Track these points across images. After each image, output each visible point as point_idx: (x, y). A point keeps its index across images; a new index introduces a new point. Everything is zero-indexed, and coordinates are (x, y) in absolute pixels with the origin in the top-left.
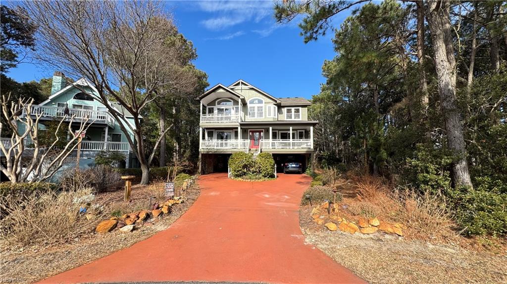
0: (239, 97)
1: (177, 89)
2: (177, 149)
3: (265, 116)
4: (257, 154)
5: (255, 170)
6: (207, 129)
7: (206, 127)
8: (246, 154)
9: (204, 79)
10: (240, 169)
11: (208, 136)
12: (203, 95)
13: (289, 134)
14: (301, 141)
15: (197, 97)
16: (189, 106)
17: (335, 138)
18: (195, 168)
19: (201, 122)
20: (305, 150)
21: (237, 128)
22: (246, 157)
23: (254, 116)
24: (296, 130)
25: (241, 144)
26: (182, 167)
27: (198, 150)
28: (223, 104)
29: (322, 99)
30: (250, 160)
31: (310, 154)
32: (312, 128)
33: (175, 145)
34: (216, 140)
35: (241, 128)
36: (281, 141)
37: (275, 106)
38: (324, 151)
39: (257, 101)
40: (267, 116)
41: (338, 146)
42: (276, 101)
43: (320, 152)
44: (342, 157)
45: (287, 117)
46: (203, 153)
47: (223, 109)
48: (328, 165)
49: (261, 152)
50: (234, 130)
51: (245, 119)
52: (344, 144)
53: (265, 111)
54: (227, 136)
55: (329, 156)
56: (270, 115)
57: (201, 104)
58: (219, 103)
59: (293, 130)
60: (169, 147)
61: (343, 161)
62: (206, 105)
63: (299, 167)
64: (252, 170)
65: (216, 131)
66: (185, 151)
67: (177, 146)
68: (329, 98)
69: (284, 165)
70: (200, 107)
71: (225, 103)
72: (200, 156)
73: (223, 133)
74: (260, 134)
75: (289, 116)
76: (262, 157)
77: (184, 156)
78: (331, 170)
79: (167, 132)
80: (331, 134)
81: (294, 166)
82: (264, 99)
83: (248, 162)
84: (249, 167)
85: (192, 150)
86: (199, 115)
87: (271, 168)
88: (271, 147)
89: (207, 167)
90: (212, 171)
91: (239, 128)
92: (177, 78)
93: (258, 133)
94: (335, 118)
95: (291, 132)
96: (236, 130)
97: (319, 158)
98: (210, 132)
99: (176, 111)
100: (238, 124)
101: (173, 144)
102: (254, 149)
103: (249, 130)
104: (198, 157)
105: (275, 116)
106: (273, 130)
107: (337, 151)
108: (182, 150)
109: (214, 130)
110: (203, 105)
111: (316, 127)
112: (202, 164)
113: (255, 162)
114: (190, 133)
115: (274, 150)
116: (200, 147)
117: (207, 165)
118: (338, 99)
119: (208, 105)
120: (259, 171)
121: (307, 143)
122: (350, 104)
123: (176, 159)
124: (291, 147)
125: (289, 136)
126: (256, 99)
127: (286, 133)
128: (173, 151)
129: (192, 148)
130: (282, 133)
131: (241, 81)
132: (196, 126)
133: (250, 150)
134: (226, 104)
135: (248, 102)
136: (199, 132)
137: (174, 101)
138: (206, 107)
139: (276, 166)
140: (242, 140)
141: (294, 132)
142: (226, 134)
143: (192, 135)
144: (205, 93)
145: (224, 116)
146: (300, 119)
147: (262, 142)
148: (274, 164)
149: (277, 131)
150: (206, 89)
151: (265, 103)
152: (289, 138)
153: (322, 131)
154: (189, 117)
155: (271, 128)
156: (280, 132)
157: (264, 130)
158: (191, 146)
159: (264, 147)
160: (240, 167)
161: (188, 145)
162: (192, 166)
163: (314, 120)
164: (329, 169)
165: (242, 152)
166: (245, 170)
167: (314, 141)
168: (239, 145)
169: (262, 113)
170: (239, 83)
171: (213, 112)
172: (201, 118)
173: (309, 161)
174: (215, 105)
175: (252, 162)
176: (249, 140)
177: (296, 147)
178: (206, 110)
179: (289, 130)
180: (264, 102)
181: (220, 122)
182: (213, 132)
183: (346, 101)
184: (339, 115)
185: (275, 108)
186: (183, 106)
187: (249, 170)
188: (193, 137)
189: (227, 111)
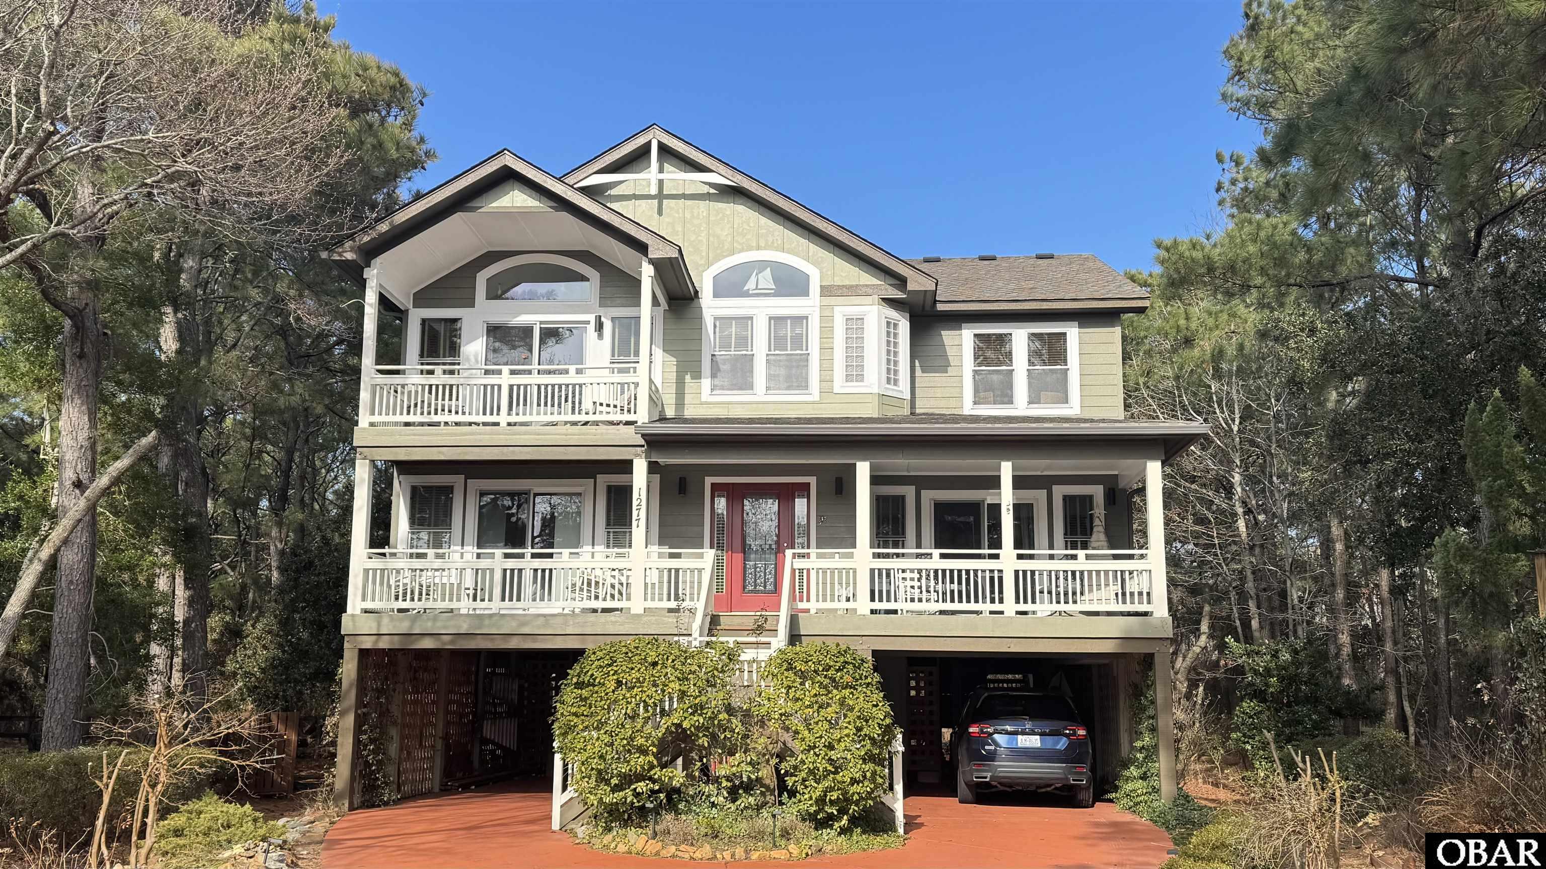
0: (642, 248)
1: (195, 184)
2: (180, 615)
3: (826, 379)
4: (763, 655)
5: (747, 772)
6: (407, 467)
7: (402, 455)
8: (686, 655)
9: (395, 121)
10: (639, 762)
11: (416, 521)
12: (384, 227)
13: (995, 509)
14: (1082, 562)
15: (340, 242)
16: (277, 304)
17: (1327, 544)
18: (304, 753)
19: (364, 419)
20: (1115, 628)
21: (626, 466)
22: (683, 679)
23: (746, 385)
24: (1045, 482)
25: (654, 577)
26: (209, 754)
27: (338, 624)
28: (532, 296)
29: (1232, 268)
30: (715, 699)
31: (1147, 661)
32: (1154, 472)
33: (162, 584)
34: (471, 550)
35: (653, 468)
36: (936, 561)
37: (893, 314)
38: (1248, 638)
39: (766, 280)
40: (839, 384)
41: (1352, 599)
42: (901, 281)
43: (1222, 647)
44: (1382, 687)
45: (976, 391)
46: (368, 643)
47: (527, 331)
48: (1283, 739)
49: (794, 638)
50: (603, 480)
51: (680, 403)
52: (1397, 591)
53: (826, 349)
54: (549, 523)
55: (1289, 680)
56: (855, 372)
57: (371, 298)
58: (498, 290)
59: (1019, 482)
60: (116, 602)
61: (1391, 715)
62: (401, 298)
63: (1071, 756)
64: (722, 770)
65: (476, 484)
66: (234, 634)
67: (181, 593)
68: (1281, 262)
69: (960, 735)
70: (360, 309)
71: (542, 288)
72: (348, 669)
73: (522, 498)
74: (786, 515)
75: (990, 388)
76: (803, 676)
77: (230, 667)
78: (1306, 779)
79: (106, 492)
80: (1294, 518)
81: (1033, 742)
82: (815, 264)
83: (698, 709)
84: (705, 752)
85: (285, 623)
86: (356, 371)
87: (870, 758)
88: (864, 605)
89: (393, 749)
90: (434, 778)
91: (640, 468)
92: (197, 104)
93: (771, 506)
94: (1321, 404)
95: (1007, 496)
96: (617, 479)
97: (1212, 687)
98: (428, 488)
99: (182, 336)
100: (630, 435)
101: (151, 583)
102: (745, 617)
103: (709, 481)
104: (330, 676)
105: (892, 378)
106: (876, 480)
107: (1344, 638)
108: (215, 621)
109: (457, 480)
110: (384, 302)
111: (1187, 463)
112: (358, 730)
113: (747, 714)
114: (281, 502)
115: (884, 626)
116: (355, 604)
117: (394, 732)
118: (1343, 271)
119: (423, 298)
120: (781, 779)
121: (1122, 577)
122: (1426, 305)
123: (169, 693)
124: (1010, 606)
125: (996, 527)
126: (762, 265)
127: (974, 507)
128: (146, 628)
129: (291, 607)
130: (941, 508)
131: (655, 137)
132: (329, 447)
133: (714, 621)
134: (550, 296)
135: (705, 283)
136: (349, 489)
137: (172, 269)
138: (401, 314)
139: (898, 746)
140: (655, 549)
141: (1028, 496)
142: (542, 507)
143: (294, 514)
144: (401, 217)
145: (534, 379)
146: (1073, 408)
147: (799, 564)
148: (888, 731)
149: (909, 492)
150: (403, 192)
151: (826, 291)
152: (996, 543)
153: (1229, 490)
154: (275, 386)
155: (863, 471)
156: (929, 496)
157: (812, 480)
158: (281, 590)
159: (813, 605)
160: (643, 751)
161: (263, 586)
162: (282, 746)
163: (1173, 409)
164: (1291, 771)
165: (654, 640)
166: (677, 775)
167: (1173, 561)
168: (637, 590)
169: (806, 358)
170: (643, 153)
171: (454, 350)
172: (364, 396)
173: (1138, 712)
174: (471, 303)
175: (730, 710)
176: (710, 555)
177: (1043, 608)
178: (400, 332)
179: (994, 482)
180: (815, 287)
181: (503, 418)
182: (449, 490)
183: (1400, 280)
184: (1349, 378)
185: (891, 325)
186: (235, 307)
187: (705, 770)
188: (302, 530)
189: (554, 348)
